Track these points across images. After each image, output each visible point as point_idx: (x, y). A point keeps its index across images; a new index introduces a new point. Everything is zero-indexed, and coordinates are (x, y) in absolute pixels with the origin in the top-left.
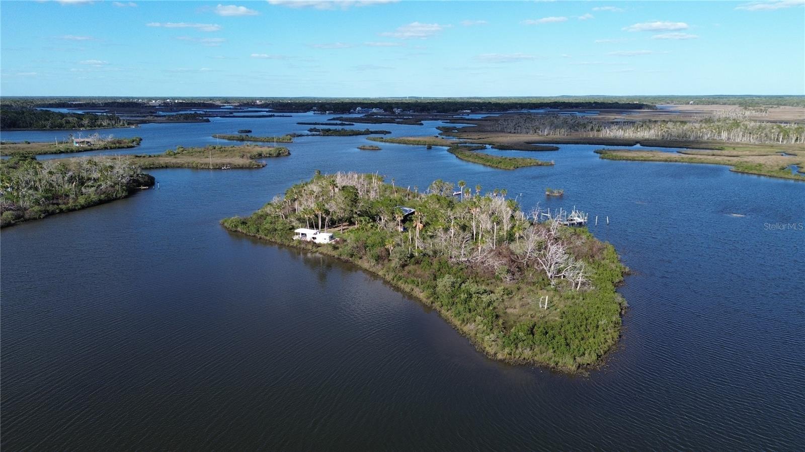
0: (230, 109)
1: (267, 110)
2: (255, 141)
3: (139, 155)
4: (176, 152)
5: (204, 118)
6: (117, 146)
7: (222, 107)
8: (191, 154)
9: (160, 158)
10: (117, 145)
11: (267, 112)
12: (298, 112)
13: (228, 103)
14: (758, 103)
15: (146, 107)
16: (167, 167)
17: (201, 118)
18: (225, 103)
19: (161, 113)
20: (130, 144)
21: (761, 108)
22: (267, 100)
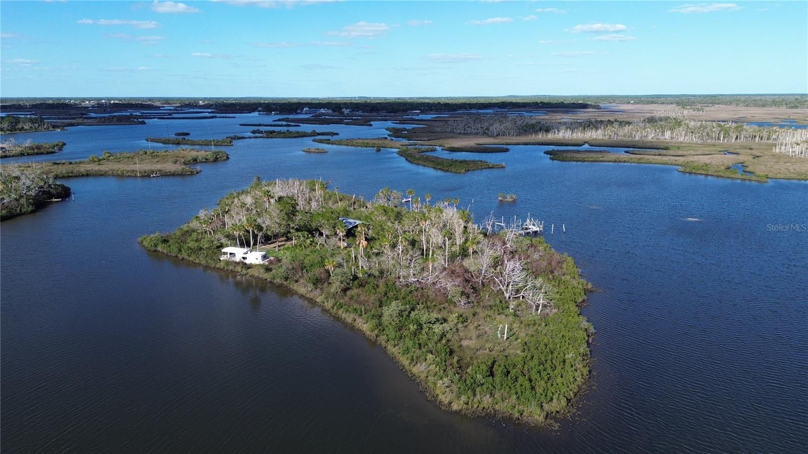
0: (170, 110)
1: (210, 110)
2: (192, 145)
3: (58, 162)
4: (101, 158)
5: (140, 120)
6: (37, 152)
7: (161, 108)
8: (118, 160)
9: (82, 165)
10: (36, 151)
11: (209, 113)
12: (242, 113)
13: (168, 104)
14: (693, 102)
15: (77, 108)
16: (88, 175)
17: (136, 120)
18: (166, 104)
19: (93, 115)
20: (51, 150)
21: (697, 107)
22: (210, 100)
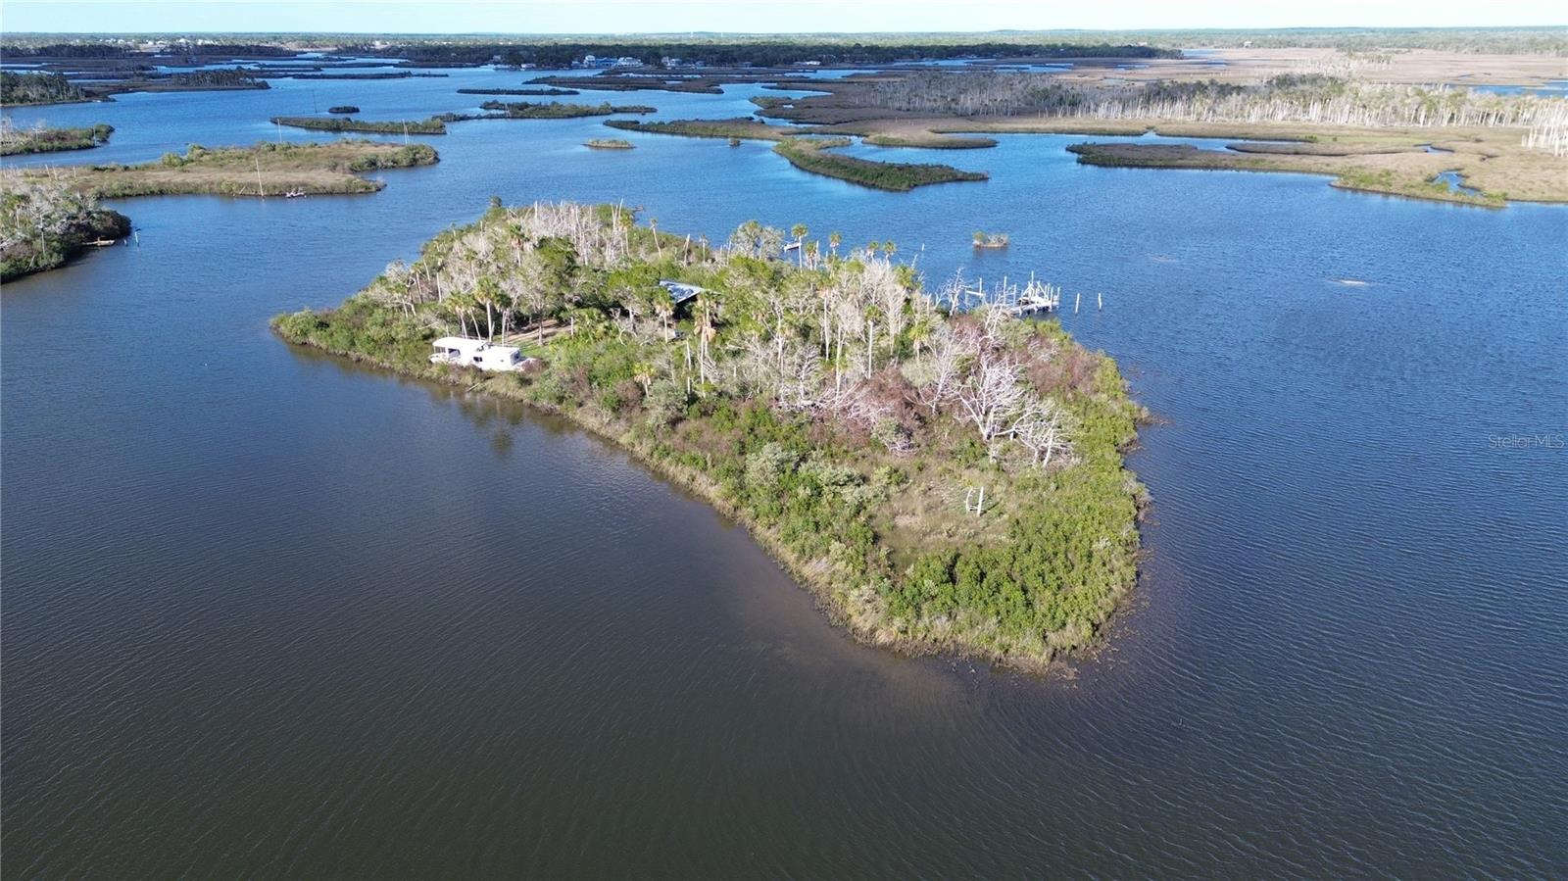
0: (316, 59)
1: (396, 61)
2: (365, 132)
3: (100, 167)
4: (185, 158)
5: (258, 80)
6: (57, 145)
7: (298, 56)
8: (220, 164)
9: (148, 173)
10: (56, 143)
11: (395, 65)
12: (461, 67)
13: (312, 47)
14: (1371, 44)
15: (131, 55)
16: (162, 193)
17: (249, 80)
18: (307, 47)
19: (163, 69)
20: (85, 141)
21: (1378, 53)
22: (397, 40)
